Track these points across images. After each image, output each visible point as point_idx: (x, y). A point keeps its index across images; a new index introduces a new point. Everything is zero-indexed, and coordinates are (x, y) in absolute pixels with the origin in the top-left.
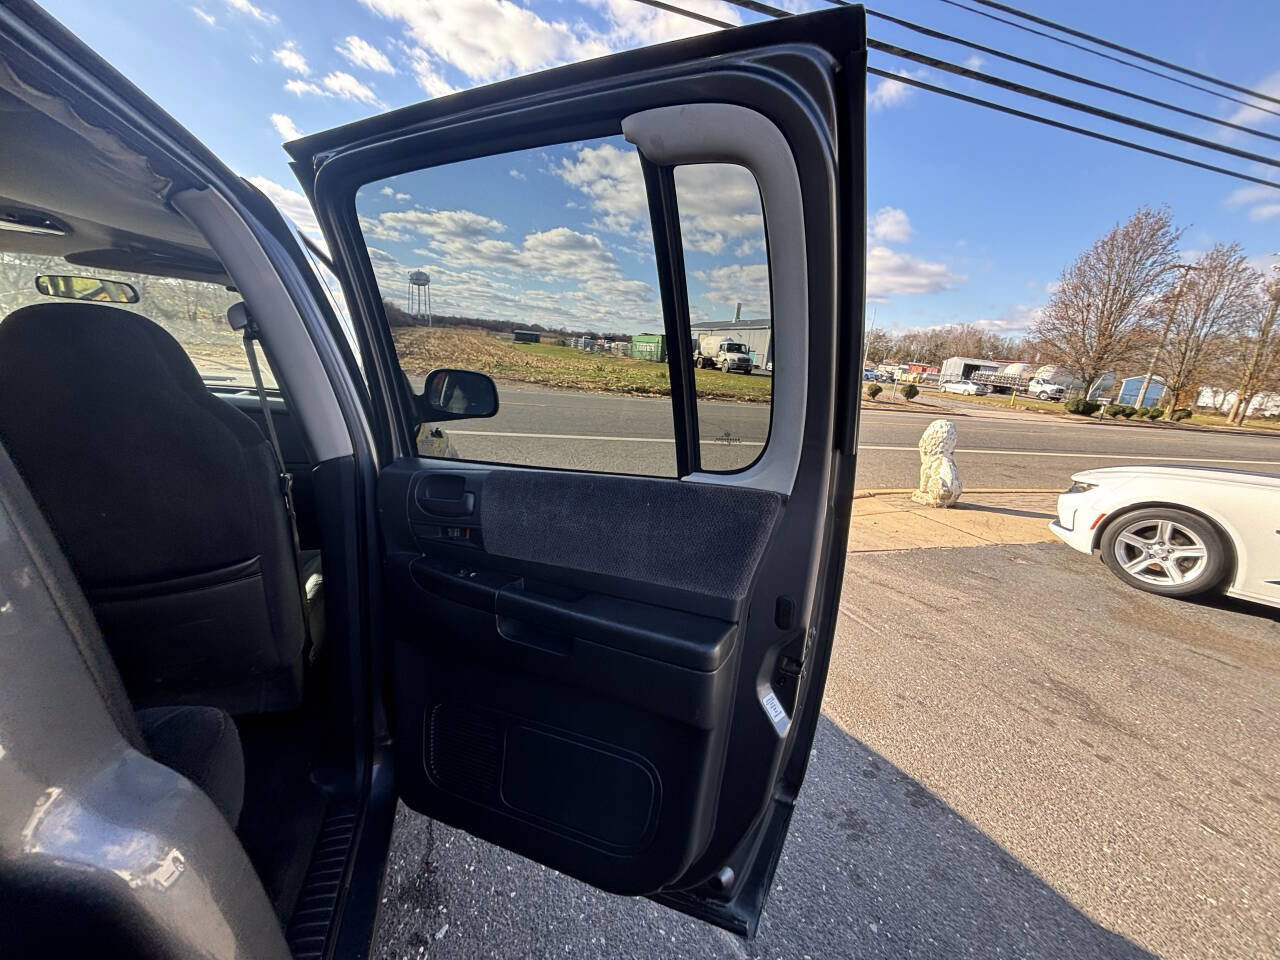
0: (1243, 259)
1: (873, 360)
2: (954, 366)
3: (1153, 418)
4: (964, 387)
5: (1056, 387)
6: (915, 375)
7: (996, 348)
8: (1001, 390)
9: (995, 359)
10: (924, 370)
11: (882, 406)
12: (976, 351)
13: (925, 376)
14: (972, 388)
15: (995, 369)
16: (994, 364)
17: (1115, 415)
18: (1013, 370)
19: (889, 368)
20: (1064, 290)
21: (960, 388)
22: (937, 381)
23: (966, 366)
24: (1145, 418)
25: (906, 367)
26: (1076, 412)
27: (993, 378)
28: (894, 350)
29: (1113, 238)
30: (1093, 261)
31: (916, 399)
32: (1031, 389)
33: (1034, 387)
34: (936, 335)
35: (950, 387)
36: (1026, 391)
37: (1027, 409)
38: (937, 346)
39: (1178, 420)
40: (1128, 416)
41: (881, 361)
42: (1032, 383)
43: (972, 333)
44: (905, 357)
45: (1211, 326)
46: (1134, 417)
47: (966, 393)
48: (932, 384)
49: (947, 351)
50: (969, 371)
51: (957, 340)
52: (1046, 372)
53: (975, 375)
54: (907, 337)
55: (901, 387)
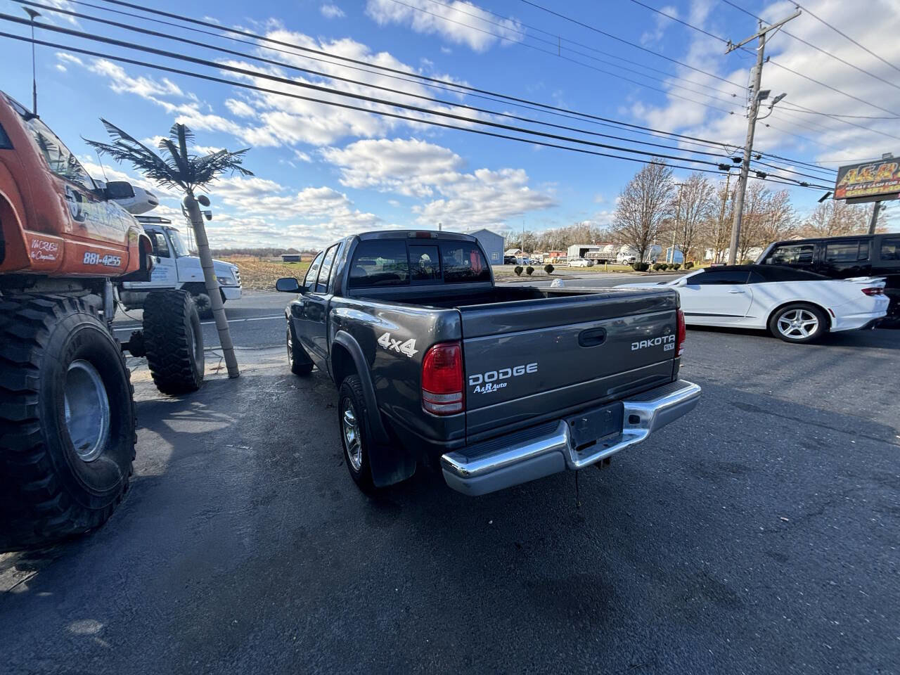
0: (705, 180)
1: (527, 251)
2: (574, 250)
3: (676, 269)
4: (581, 262)
5: (630, 257)
6: (552, 258)
7: (599, 236)
8: (601, 262)
9: (597, 243)
10: (558, 255)
11: (535, 279)
12: (587, 239)
13: (558, 258)
14: (585, 263)
15: (597, 250)
16: (596, 247)
17: (657, 269)
18: (608, 249)
19: (537, 256)
20: (622, 203)
21: (578, 264)
22: (566, 260)
23: (581, 250)
24: (673, 269)
25: (548, 254)
26: (637, 270)
27: (597, 255)
28: (539, 243)
29: (643, 173)
30: (635, 185)
31: (553, 272)
32: (618, 259)
33: (620, 258)
34: (563, 232)
35: (573, 264)
36: (616, 261)
37: (614, 271)
38: (564, 238)
39: (688, 268)
40: (664, 269)
41: (532, 251)
42: (619, 255)
43: (584, 228)
44: (547, 248)
45: (695, 217)
46: (667, 269)
47: (582, 266)
48: (563, 263)
49: (570, 241)
50: (583, 252)
51: (575, 233)
52: (624, 249)
53: (587, 254)
54: (545, 235)
55: (544, 267)
